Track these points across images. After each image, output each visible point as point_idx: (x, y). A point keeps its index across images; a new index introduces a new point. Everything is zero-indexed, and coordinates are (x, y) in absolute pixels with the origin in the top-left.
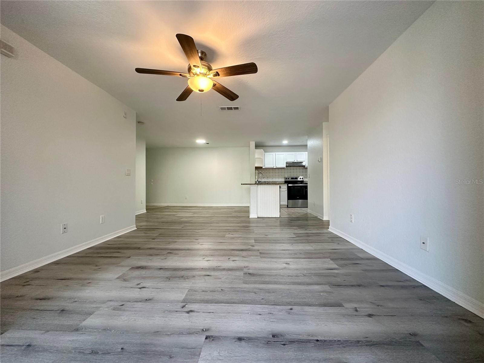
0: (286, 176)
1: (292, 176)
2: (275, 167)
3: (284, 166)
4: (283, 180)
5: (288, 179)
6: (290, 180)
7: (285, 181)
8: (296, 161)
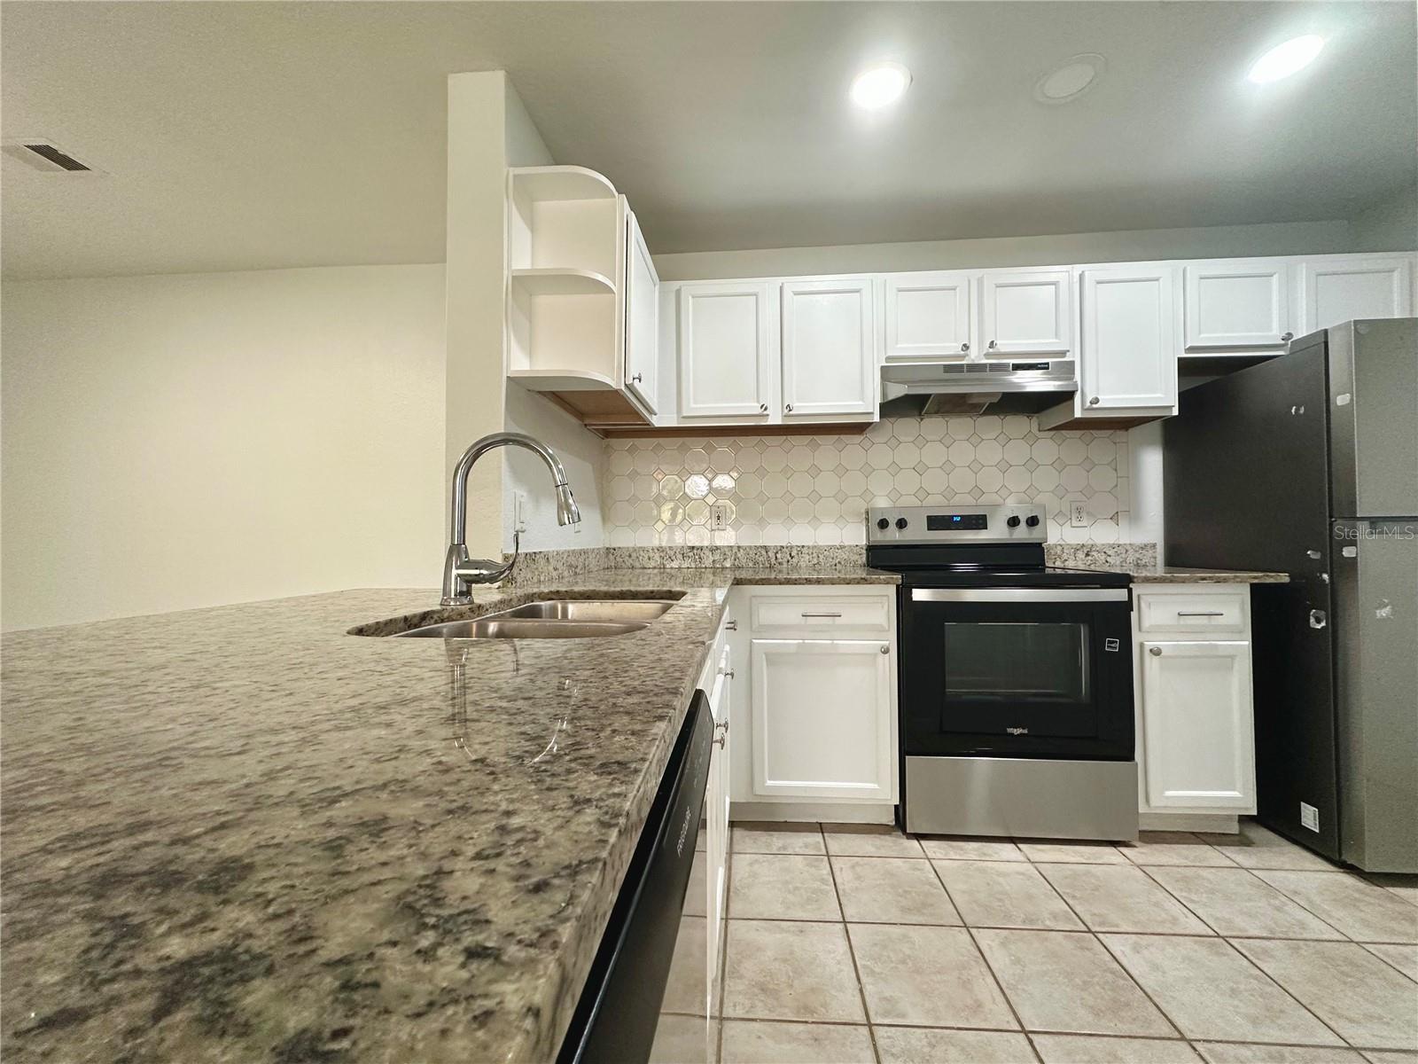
0: (882, 503)
1: (930, 501)
2: (775, 419)
3: (865, 402)
4: (856, 536)
5: (902, 524)
6: (918, 533)
7: (871, 549)
8: (975, 356)
